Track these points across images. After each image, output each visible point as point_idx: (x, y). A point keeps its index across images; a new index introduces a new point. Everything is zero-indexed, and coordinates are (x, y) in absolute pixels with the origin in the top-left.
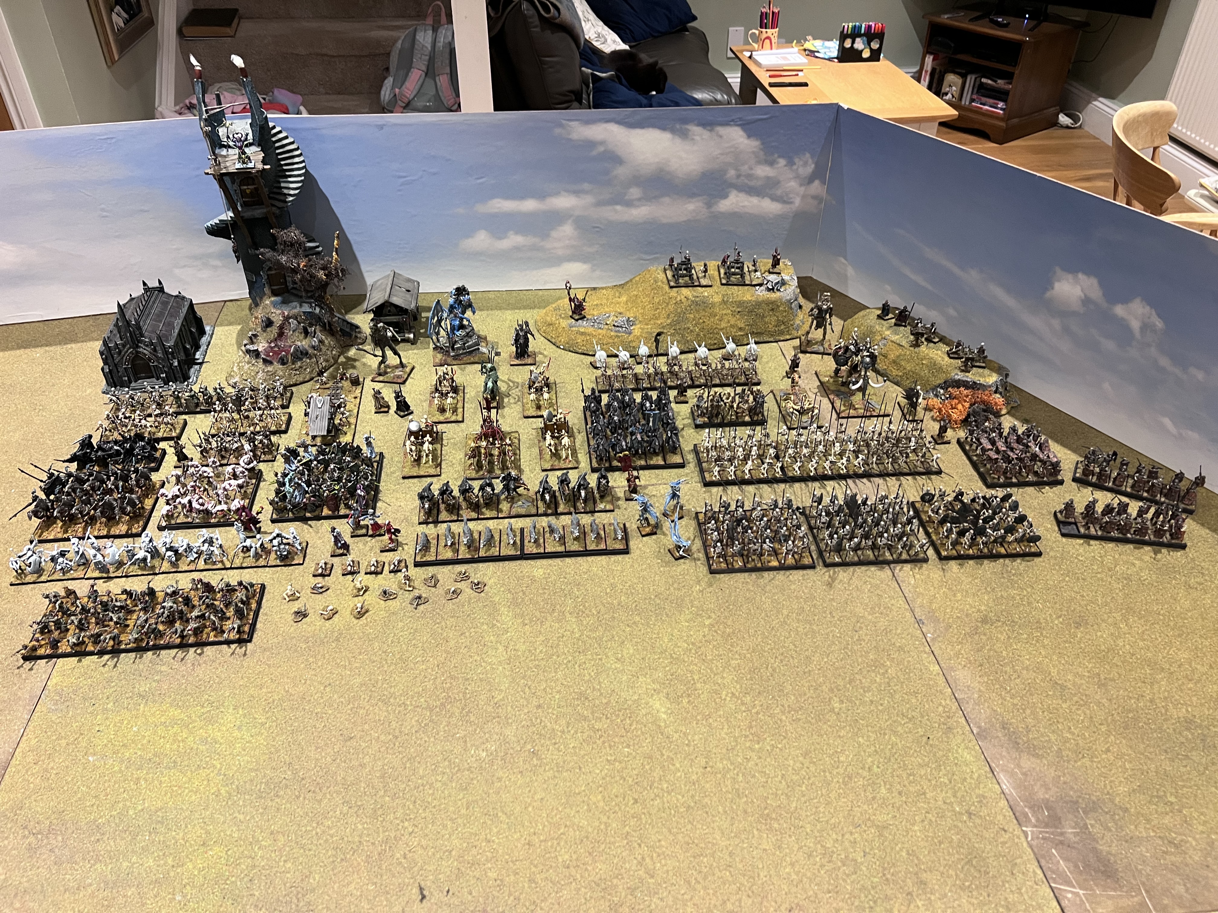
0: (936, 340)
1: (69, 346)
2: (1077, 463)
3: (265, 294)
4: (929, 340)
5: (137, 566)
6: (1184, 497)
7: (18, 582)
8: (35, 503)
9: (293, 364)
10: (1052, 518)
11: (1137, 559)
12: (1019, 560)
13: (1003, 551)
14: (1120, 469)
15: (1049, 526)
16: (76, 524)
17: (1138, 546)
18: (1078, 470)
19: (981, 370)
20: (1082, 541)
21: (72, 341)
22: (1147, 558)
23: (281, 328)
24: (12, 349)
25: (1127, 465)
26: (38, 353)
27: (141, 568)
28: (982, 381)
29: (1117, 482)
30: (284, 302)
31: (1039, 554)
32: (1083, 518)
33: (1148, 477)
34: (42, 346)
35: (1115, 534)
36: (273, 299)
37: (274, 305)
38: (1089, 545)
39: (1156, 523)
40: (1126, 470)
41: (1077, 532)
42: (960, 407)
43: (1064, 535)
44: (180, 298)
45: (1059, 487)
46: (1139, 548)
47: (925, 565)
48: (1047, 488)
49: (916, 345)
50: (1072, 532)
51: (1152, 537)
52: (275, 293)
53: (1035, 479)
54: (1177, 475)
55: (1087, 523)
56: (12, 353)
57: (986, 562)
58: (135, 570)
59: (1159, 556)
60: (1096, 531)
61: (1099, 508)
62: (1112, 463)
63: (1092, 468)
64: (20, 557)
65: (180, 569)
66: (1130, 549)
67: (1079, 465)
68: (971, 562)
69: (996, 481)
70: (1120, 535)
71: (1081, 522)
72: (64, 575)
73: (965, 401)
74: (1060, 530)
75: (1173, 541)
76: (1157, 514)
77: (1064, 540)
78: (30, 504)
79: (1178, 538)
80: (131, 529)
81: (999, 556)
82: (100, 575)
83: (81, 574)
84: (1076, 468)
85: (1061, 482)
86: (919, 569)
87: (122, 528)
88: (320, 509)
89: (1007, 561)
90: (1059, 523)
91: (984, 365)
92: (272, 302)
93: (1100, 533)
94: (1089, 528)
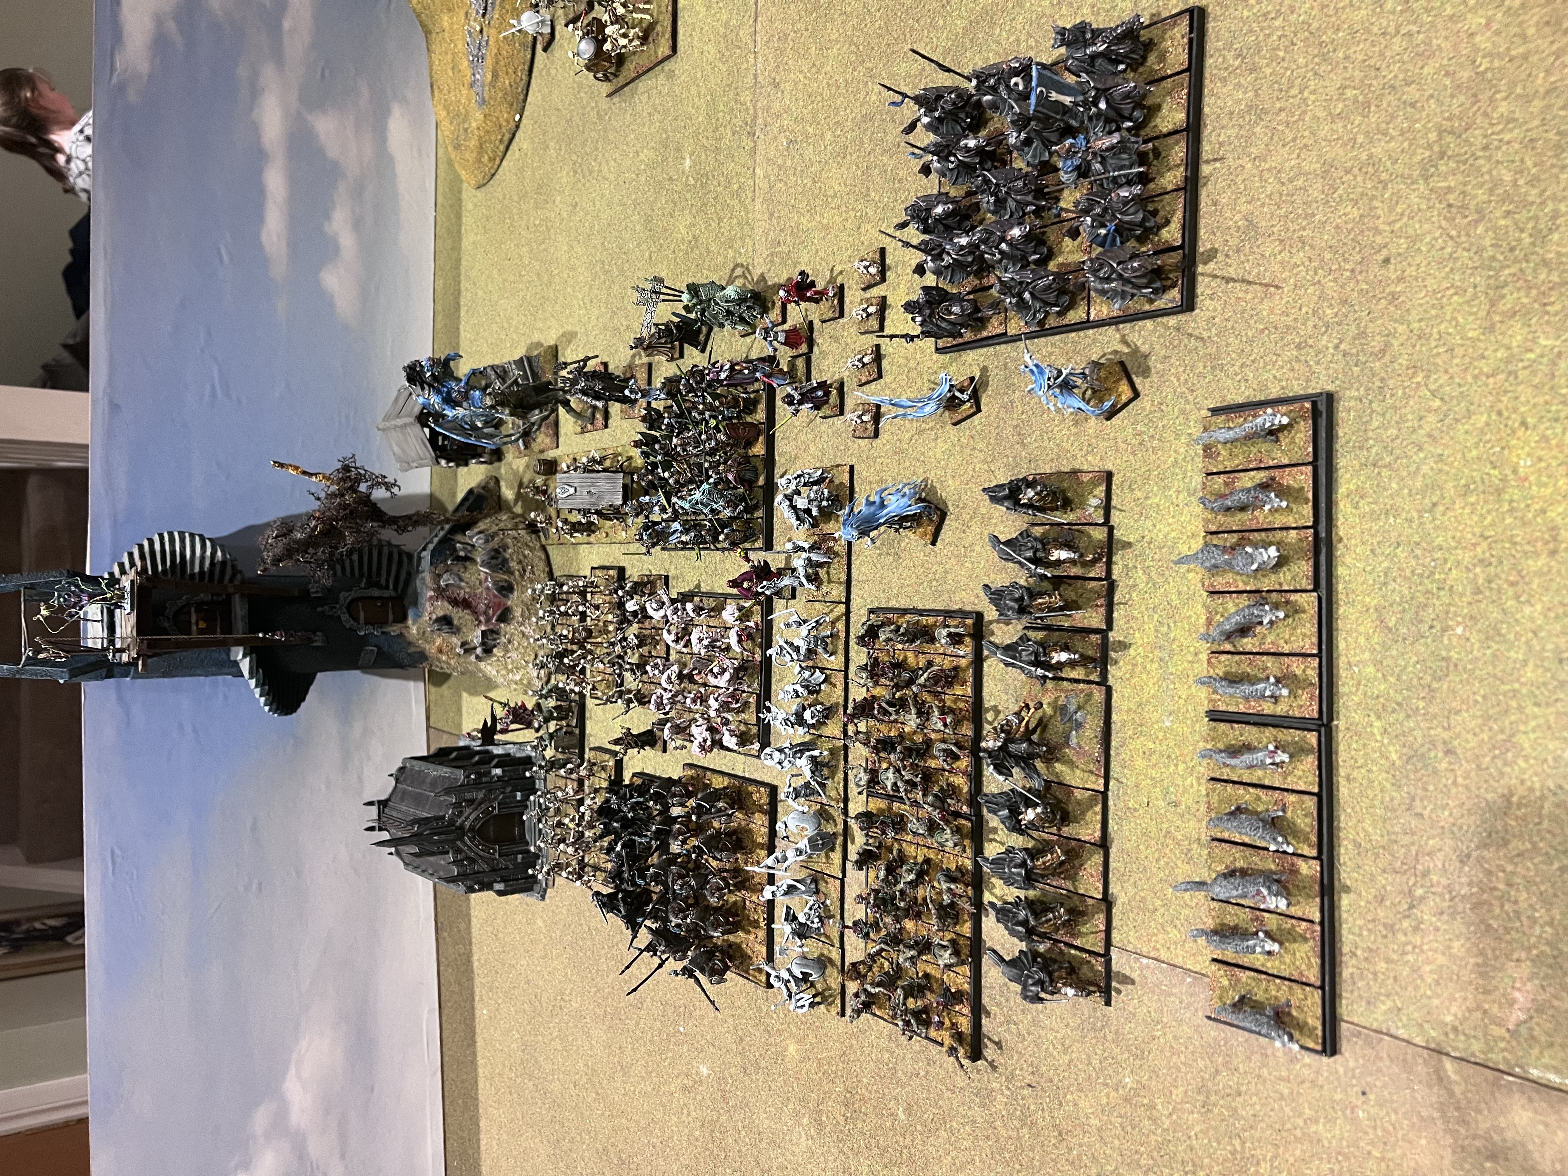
1: (476, 964)
3: (401, 635)
5: (829, 783)
7: (838, 1001)
8: (697, 973)
9: (512, 573)
16: (744, 907)
21: (469, 961)
23: (454, 602)
24: (474, 1054)
26: (482, 1013)
27: (832, 776)
30: (415, 603)
34: (473, 1008)
36: (410, 622)
37: (418, 616)
44: (401, 774)
52: (402, 618)
56: (479, 1054)
58: (834, 787)
64: (790, 996)
65: (841, 701)
72: (833, 917)
78: (697, 981)
80: (761, 806)
82: (838, 849)
83: (833, 888)
87: (759, 823)
88: (753, 460)
92: (414, 624)
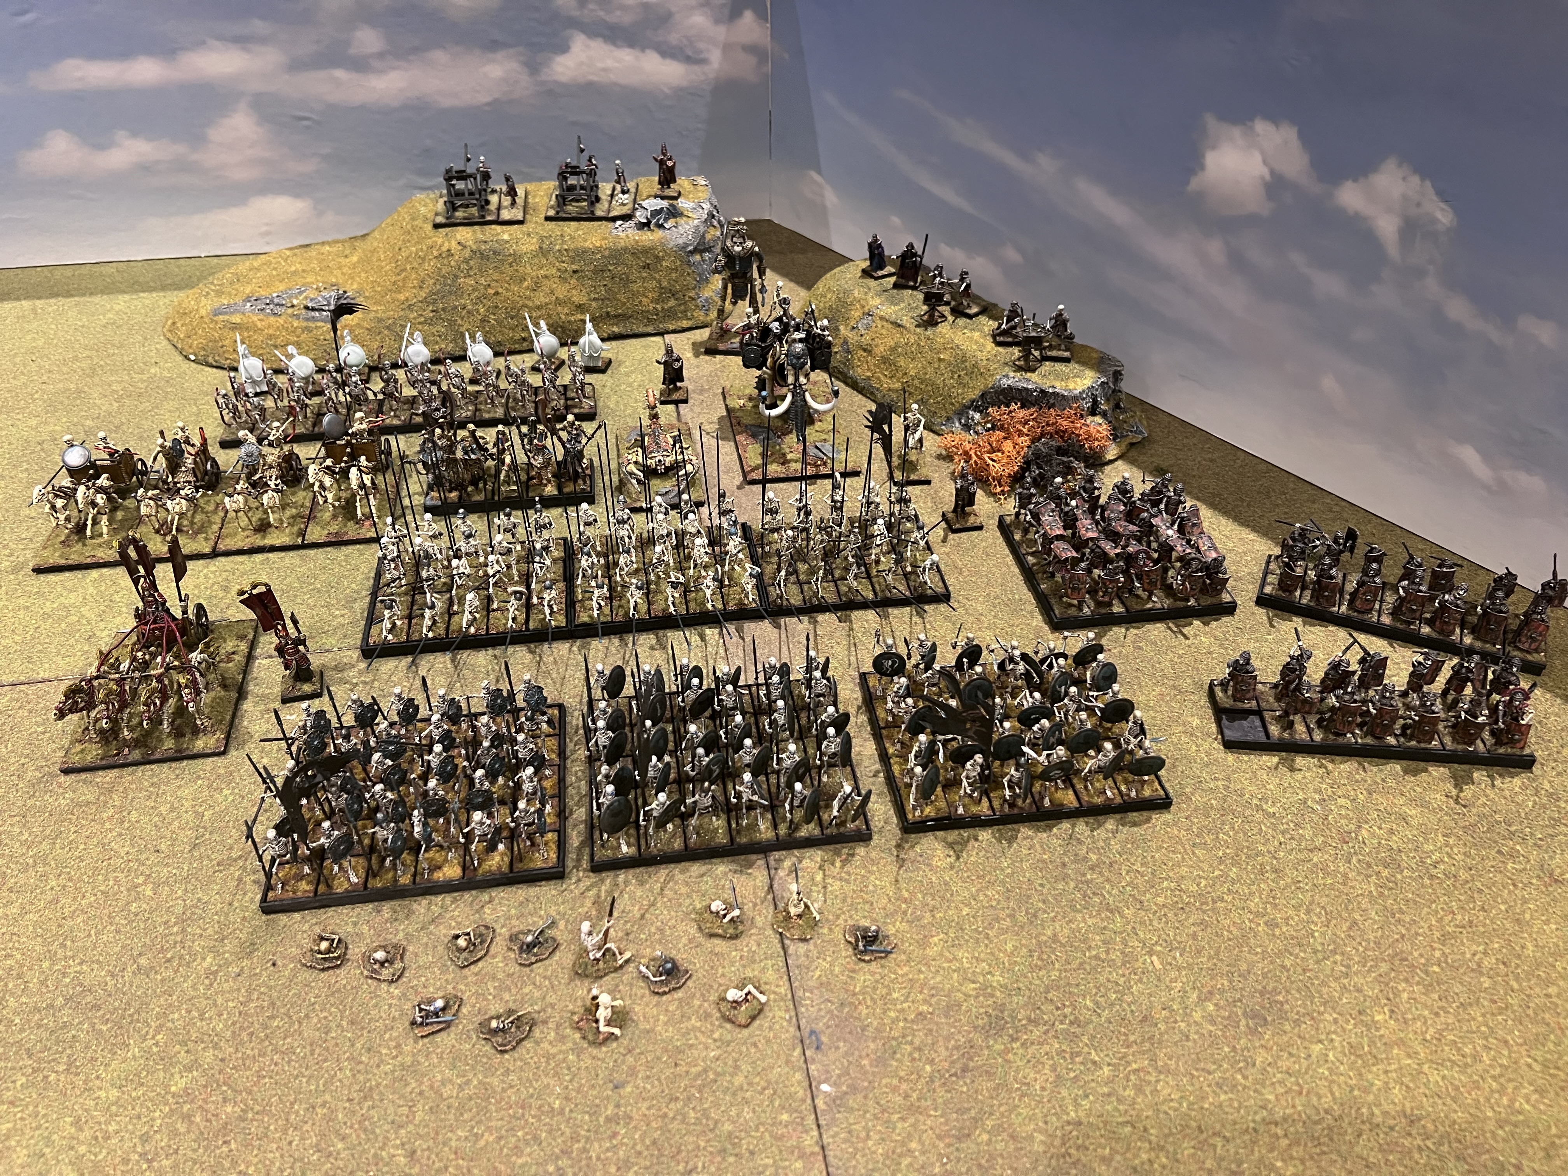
0: (974, 310)
2: (1268, 563)
4: (958, 312)
6: (1518, 633)
10: (1204, 701)
11: (1412, 801)
12: (1110, 824)
13: (1068, 798)
14: (1365, 573)
15: (1196, 722)
17: (1413, 764)
18: (1270, 579)
19: (1059, 367)
20: (1275, 760)
22: (1437, 798)
25: (1379, 560)
28: (1060, 387)
29: (1358, 603)
31: (1164, 804)
32: (1278, 699)
33: (1430, 588)
35: (1355, 737)
38: (1292, 769)
39: (1456, 702)
40: (1378, 572)
41: (1262, 737)
42: (1008, 446)
43: (1230, 745)
45: (1225, 619)
46: (1415, 773)
47: (861, 851)
48: (1196, 623)
49: (930, 321)
50: (1251, 738)
51: (1448, 740)
53: (1167, 603)
54: (1499, 580)
55: (1286, 713)
57: (1025, 831)
59: (1468, 791)
60: (1310, 731)
61: (1315, 672)
62: (1345, 556)
63: (1299, 571)
66: (1394, 775)
67: (1273, 566)
68: (985, 835)
69: (1072, 612)
70: (1369, 740)
71: (1274, 707)
73: (1021, 434)
74: (1221, 731)
75: (1501, 751)
76: (1458, 680)
77: (1231, 758)
79: (1512, 742)
81: (1058, 814)
84: (1266, 573)
85: (1230, 609)
86: (844, 862)
89: (1081, 827)
90: (1220, 713)
91: (1067, 354)
93: (1318, 736)
94: (1291, 725)
